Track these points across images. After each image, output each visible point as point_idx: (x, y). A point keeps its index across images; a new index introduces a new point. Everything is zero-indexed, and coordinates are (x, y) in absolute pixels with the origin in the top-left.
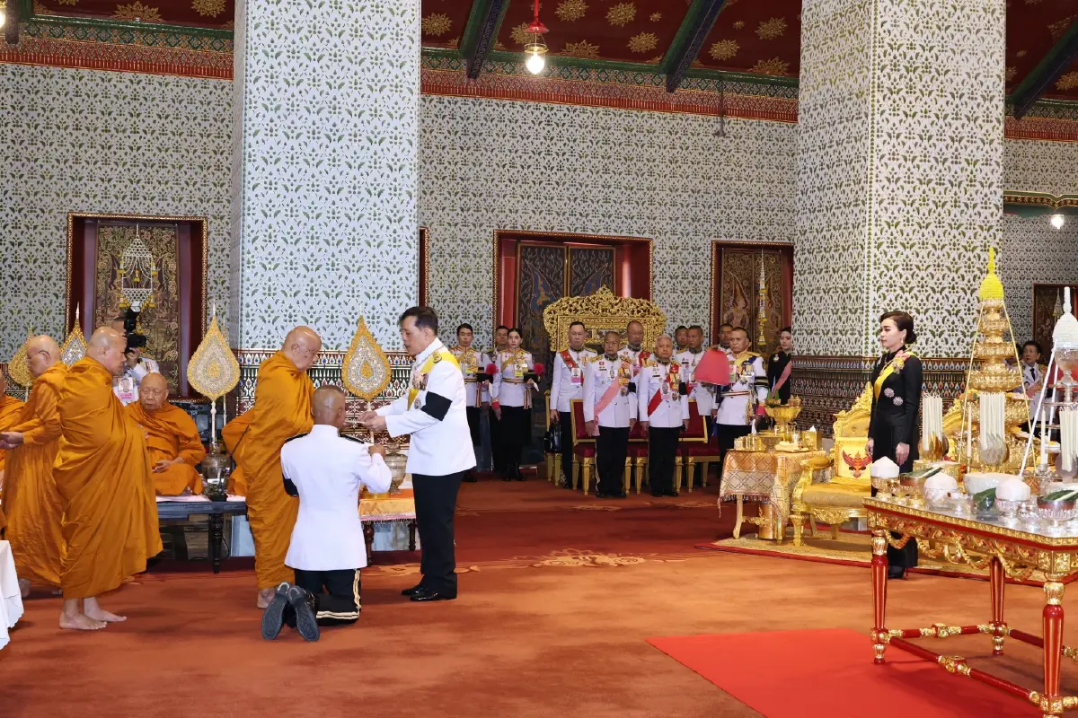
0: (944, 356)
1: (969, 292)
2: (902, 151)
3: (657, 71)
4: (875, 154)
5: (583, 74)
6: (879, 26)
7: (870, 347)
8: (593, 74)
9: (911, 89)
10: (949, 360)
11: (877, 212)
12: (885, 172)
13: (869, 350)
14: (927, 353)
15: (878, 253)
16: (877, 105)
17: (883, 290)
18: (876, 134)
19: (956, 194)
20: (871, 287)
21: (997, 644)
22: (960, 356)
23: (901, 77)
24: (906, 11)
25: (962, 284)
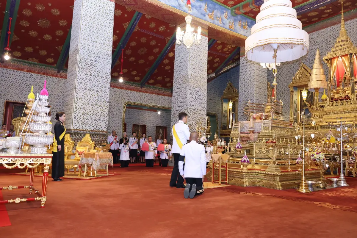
0: (93, 130)
1: (100, 116)
2: (84, 82)
3: (55, 68)
4: (77, 82)
5: (35, 66)
6: (79, 53)
7: (73, 127)
8: (37, 66)
9: (87, 68)
10: (94, 131)
11: (76, 96)
12: (79, 87)
13: (73, 128)
14: (88, 129)
15: (76, 105)
16: (78, 71)
17: (77, 114)
18: (77, 78)
19: (97, 94)
20: (74, 112)
21: (30, 191)
22: (97, 130)
23: (84, 66)
24: (87, 51)
25: (98, 114)
